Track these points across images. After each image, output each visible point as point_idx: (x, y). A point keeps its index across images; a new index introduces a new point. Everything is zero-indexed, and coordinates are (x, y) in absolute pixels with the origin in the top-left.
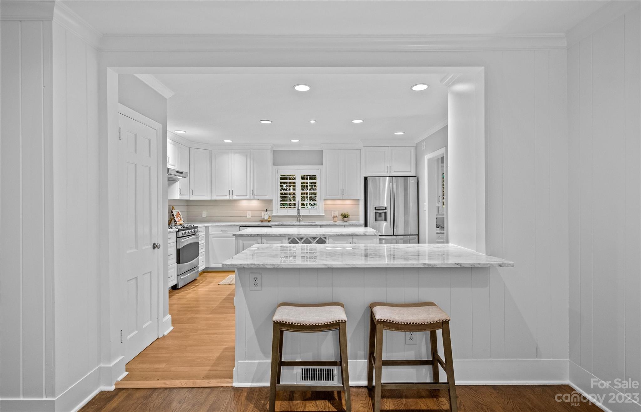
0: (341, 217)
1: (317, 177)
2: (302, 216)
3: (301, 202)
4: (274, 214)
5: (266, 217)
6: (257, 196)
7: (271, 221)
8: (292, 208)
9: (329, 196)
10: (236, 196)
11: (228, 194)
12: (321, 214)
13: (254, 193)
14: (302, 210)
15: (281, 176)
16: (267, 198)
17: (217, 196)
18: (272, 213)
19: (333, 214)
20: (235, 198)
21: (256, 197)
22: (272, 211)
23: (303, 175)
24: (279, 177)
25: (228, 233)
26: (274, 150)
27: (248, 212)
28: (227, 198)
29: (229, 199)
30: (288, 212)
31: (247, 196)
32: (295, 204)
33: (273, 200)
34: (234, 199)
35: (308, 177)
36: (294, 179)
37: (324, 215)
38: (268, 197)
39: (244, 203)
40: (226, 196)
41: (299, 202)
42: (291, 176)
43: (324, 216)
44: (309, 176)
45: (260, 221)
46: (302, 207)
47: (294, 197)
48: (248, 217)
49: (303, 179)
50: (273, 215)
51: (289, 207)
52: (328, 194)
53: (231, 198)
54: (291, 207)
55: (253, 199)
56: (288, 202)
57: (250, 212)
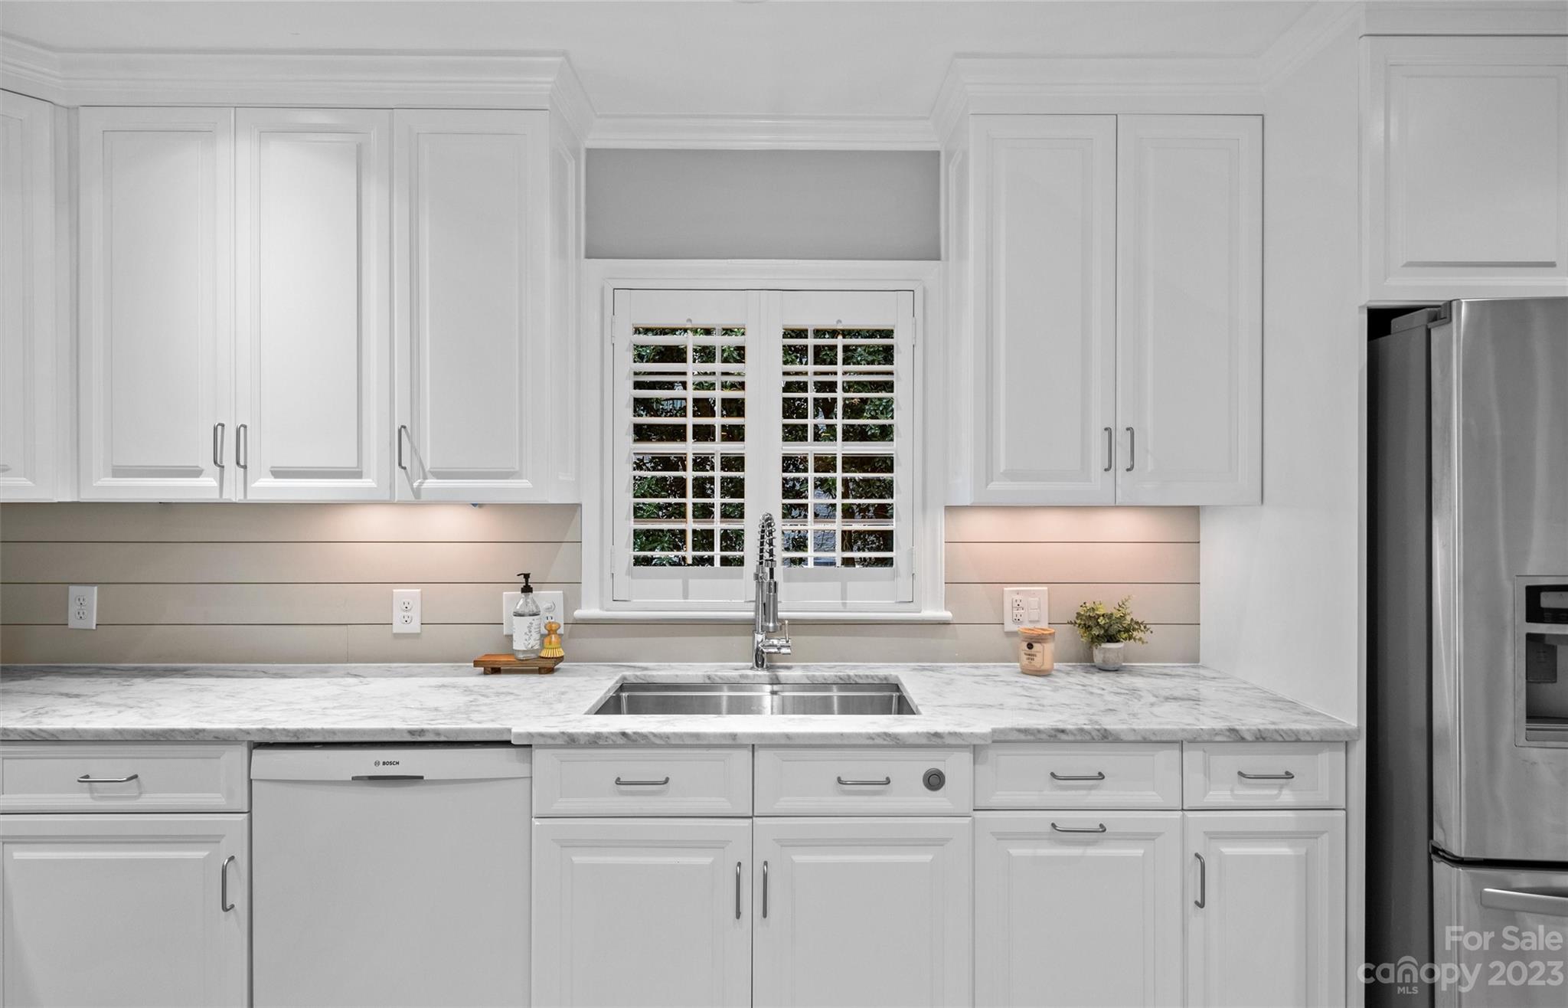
0: (1068, 637)
1: (901, 343)
2: (794, 622)
3: (782, 527)
4: (589, 610)
5: (524, 639)
6: (439, 475)
7: (560, 659)
8: (717, 562)
9: (1011, 475)
10: (278, 473)
11: (206, 461)
12: (929, 613)
13: (414, 450)
14: (788, 579)
15: (637, 331)
16: (520, 489)
17: (119, 472)
18: (572, 600)
19: (1007, 606)
20: (265, 488)
21: (431, 483)
22: (572, 585)
23: (797, 323)
24: (626, 341)
25: (147, 801)
26: (589, 151)
27: (398, 591)
28: (204, 488)
29: (213, 496)
30: (686, 597)
31: (357, 474)
32: (733, 540)
33: (580, 505)
34: (253, 497)
35: (840, 342)
36: (738, 354)
37: (946, 615)
38: (524, 483)
39: (375, 523)
40: (196, 473)
41: (768, 522)
42: (708, 332)
43: (946, 623)
44: (847, 333)
45: (477, 664)
46: (794, 561)
47: (735, 488)
48: (398, 627)
49: (793, 354)
50: (579, 613)
51: (699, 561)
52: (1002, 466)
53: (233, 494)
54: (710, 561)
55: (411, 497)
56: (690, 525)
57: (416, 591)
